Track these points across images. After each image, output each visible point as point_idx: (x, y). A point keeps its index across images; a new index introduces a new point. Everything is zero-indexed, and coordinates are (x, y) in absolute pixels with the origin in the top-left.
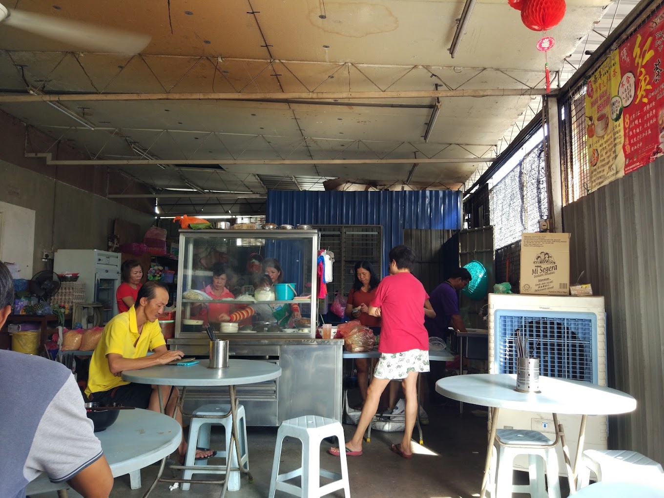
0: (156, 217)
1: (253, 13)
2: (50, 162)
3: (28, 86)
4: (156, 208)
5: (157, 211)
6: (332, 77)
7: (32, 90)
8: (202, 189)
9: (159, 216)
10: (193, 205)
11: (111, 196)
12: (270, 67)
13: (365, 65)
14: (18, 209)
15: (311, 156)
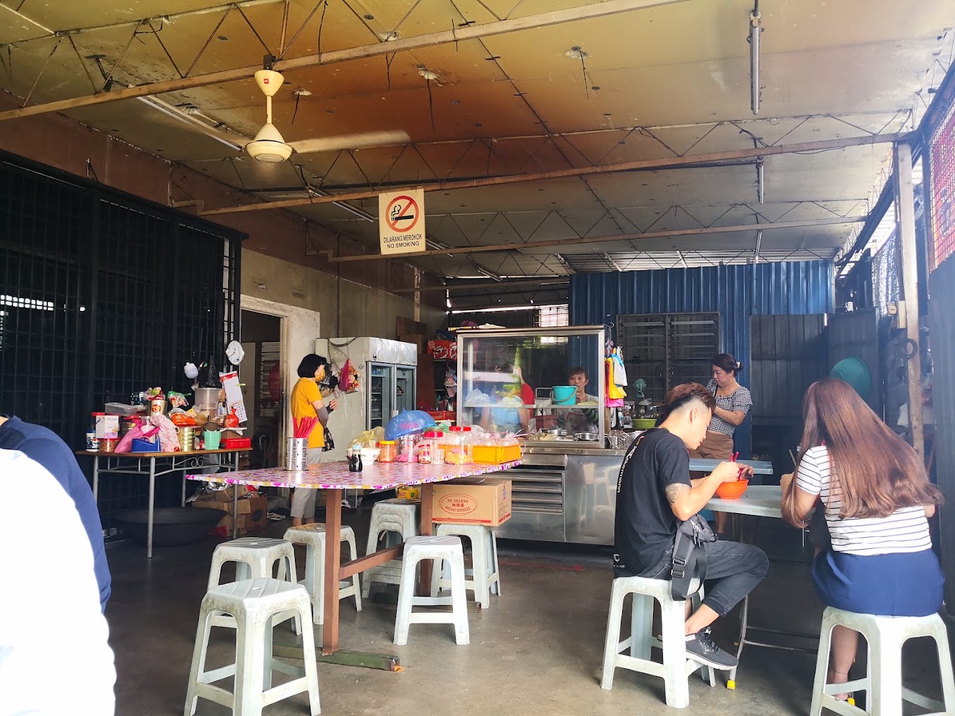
0: (448, 312)
1: (520, 95)
2: (331, 259)
3: (307, 185)
4: (448, 300)
5: (449, 305)
6: (623, 143)
7: (311, 189)
8: (497, 275)
9: (451, 310)
10: (489, 294)
11: (397, 291)
12: (550, 142)
13: (658, 128)
14: (302, 311)
15: (620, 228)
